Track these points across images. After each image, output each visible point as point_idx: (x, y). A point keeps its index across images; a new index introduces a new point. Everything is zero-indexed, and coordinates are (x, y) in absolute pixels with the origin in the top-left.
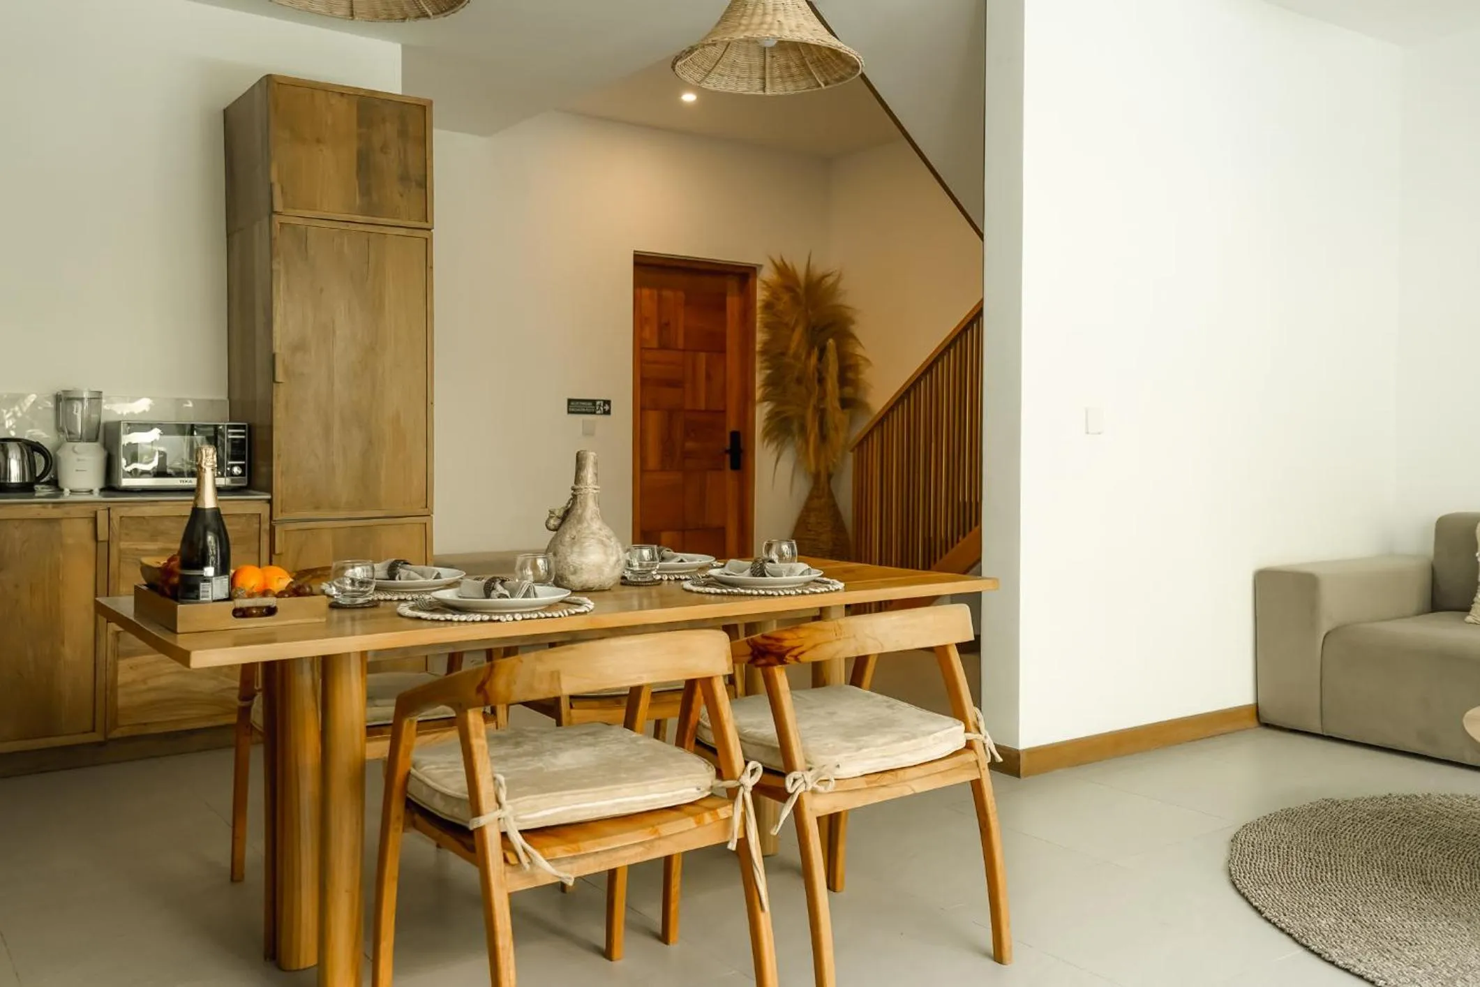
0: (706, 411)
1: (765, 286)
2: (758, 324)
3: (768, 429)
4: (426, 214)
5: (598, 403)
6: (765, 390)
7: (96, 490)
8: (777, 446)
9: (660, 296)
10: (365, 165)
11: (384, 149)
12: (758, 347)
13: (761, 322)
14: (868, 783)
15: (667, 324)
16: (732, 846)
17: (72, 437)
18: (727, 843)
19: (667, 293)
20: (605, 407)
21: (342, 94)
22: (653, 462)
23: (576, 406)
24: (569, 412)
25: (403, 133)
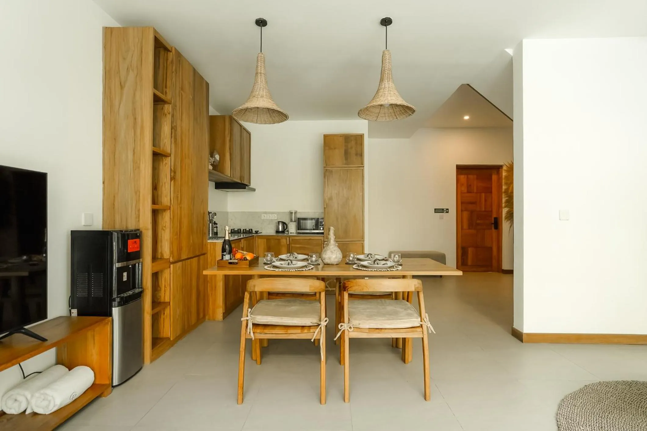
0: (485, 211)
1: (505, 171)
2: (503, 184)
3: (506, 217)
4: (362, 163)
5: (444, 209)
6: (505, 204)
7: (295, 233)
8: (511, 222)
9: (467, 177)
10: (347, 153)
11: (351, 148)
12: (503, 190)
13: (504, 183)
14: (369, 331)
15: (470, 185)
16: (312, 340)
17: (291, 221)
18: (311, 339)
19: (471, 177)
20: (447, 211)
21: (341, 136)
22: (465, 226)
23: (437, 211)
24: (435, 212)
25: (356, 143)
